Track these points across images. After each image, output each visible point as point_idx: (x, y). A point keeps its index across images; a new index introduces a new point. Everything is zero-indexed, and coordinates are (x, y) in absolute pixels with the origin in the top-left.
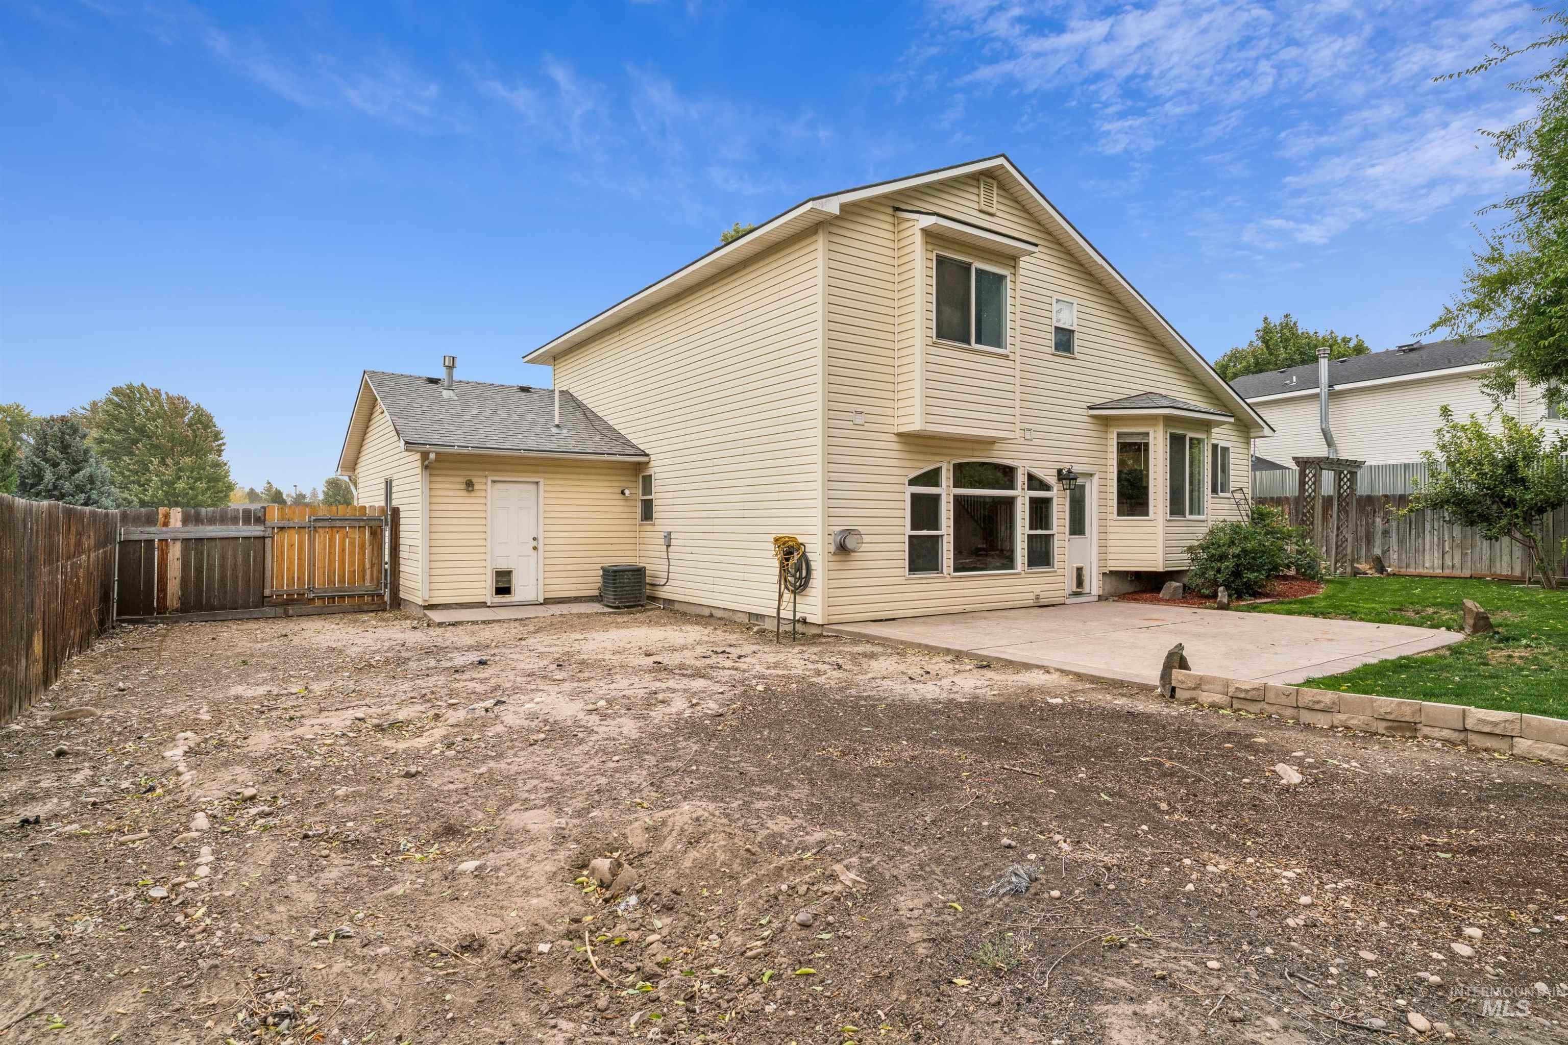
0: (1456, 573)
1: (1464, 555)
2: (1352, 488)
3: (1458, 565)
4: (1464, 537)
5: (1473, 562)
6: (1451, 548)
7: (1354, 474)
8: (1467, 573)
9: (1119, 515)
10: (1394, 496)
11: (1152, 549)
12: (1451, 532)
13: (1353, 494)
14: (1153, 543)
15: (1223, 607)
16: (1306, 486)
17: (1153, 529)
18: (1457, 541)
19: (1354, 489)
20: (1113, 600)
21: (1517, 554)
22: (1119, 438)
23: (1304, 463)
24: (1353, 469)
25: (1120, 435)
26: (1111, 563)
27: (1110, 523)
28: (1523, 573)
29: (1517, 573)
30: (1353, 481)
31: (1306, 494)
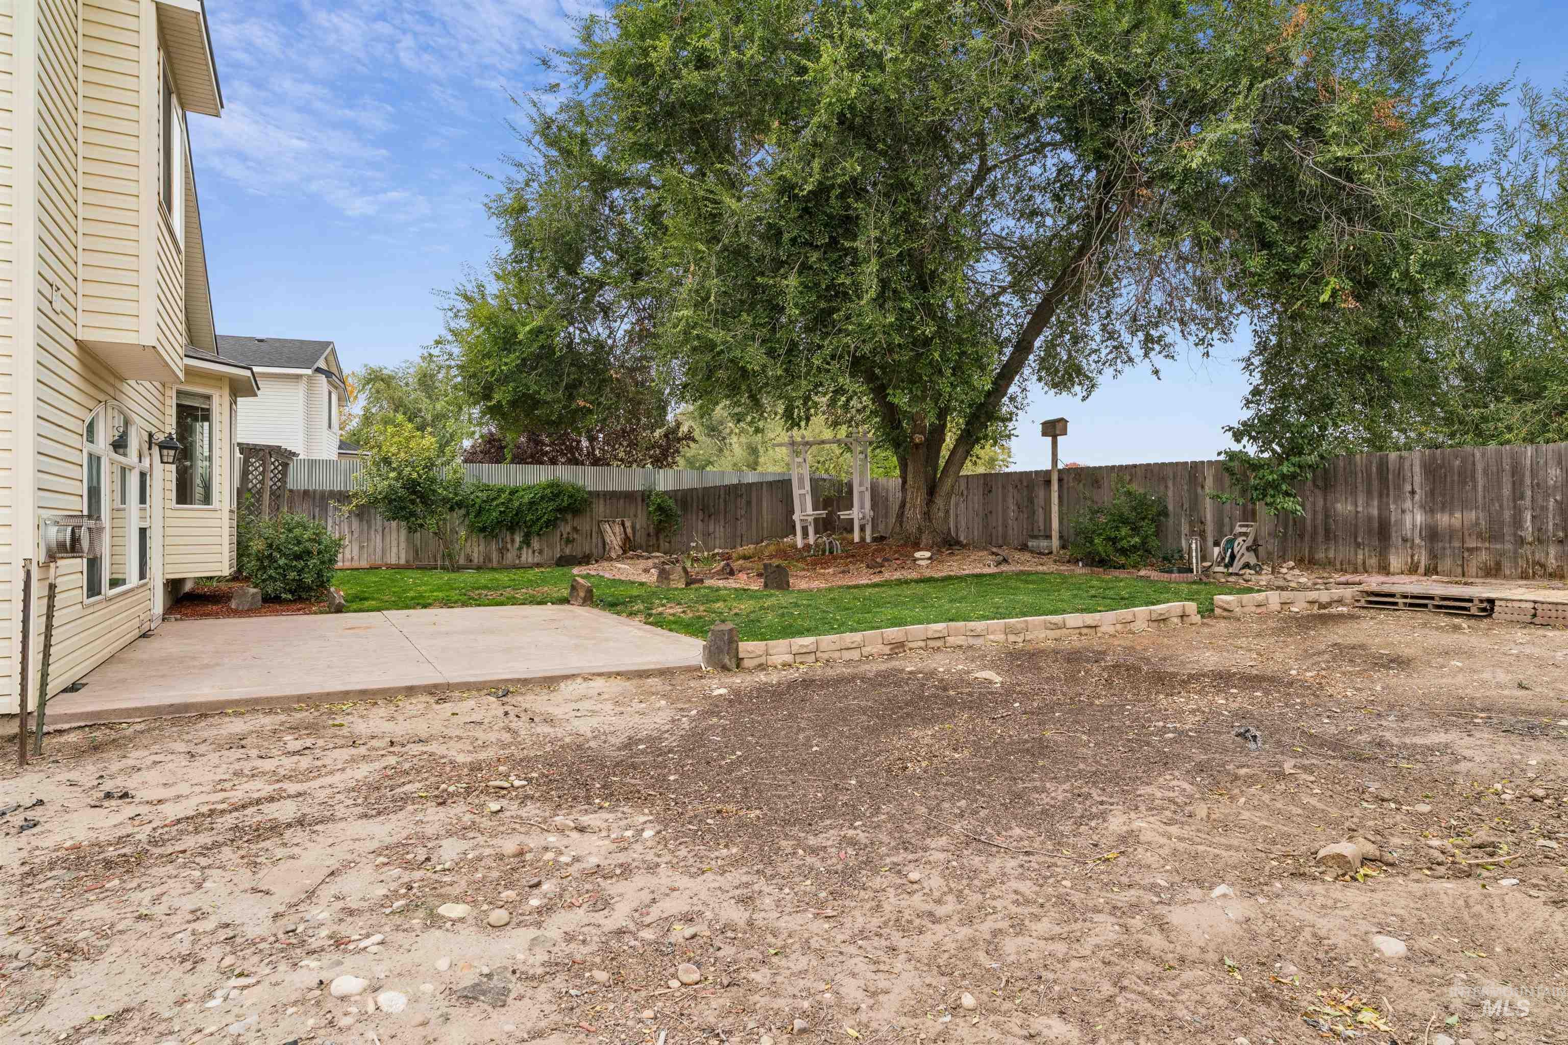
0: (355, 564)
1: (361, 548)
2: (283, 480)
3: (356, 558)
4: (361, 532)
5: (369, 556)
6: (350, 542)
7: (285, 465)
8: (364, 564)
9: (178, 502)
10: (298, 491)
11: (216, 549)
12: (350, 527)
13: (285, 487)
14: (217, 540)
15: (339, 610)
16: (250, 476)
17: (217, 523)
18: (356, 535)
19: (285, 482)
20: (176, 620)
21: (403, 545)
22: (177, 397)
23: (249, 451)
24: (286, 461)
25: (179, 393)
26: (169, 568)
27: (169, 513)
28: (407, 562)
29: (403, 561)
30: (284, 473)
31: (250, 485)
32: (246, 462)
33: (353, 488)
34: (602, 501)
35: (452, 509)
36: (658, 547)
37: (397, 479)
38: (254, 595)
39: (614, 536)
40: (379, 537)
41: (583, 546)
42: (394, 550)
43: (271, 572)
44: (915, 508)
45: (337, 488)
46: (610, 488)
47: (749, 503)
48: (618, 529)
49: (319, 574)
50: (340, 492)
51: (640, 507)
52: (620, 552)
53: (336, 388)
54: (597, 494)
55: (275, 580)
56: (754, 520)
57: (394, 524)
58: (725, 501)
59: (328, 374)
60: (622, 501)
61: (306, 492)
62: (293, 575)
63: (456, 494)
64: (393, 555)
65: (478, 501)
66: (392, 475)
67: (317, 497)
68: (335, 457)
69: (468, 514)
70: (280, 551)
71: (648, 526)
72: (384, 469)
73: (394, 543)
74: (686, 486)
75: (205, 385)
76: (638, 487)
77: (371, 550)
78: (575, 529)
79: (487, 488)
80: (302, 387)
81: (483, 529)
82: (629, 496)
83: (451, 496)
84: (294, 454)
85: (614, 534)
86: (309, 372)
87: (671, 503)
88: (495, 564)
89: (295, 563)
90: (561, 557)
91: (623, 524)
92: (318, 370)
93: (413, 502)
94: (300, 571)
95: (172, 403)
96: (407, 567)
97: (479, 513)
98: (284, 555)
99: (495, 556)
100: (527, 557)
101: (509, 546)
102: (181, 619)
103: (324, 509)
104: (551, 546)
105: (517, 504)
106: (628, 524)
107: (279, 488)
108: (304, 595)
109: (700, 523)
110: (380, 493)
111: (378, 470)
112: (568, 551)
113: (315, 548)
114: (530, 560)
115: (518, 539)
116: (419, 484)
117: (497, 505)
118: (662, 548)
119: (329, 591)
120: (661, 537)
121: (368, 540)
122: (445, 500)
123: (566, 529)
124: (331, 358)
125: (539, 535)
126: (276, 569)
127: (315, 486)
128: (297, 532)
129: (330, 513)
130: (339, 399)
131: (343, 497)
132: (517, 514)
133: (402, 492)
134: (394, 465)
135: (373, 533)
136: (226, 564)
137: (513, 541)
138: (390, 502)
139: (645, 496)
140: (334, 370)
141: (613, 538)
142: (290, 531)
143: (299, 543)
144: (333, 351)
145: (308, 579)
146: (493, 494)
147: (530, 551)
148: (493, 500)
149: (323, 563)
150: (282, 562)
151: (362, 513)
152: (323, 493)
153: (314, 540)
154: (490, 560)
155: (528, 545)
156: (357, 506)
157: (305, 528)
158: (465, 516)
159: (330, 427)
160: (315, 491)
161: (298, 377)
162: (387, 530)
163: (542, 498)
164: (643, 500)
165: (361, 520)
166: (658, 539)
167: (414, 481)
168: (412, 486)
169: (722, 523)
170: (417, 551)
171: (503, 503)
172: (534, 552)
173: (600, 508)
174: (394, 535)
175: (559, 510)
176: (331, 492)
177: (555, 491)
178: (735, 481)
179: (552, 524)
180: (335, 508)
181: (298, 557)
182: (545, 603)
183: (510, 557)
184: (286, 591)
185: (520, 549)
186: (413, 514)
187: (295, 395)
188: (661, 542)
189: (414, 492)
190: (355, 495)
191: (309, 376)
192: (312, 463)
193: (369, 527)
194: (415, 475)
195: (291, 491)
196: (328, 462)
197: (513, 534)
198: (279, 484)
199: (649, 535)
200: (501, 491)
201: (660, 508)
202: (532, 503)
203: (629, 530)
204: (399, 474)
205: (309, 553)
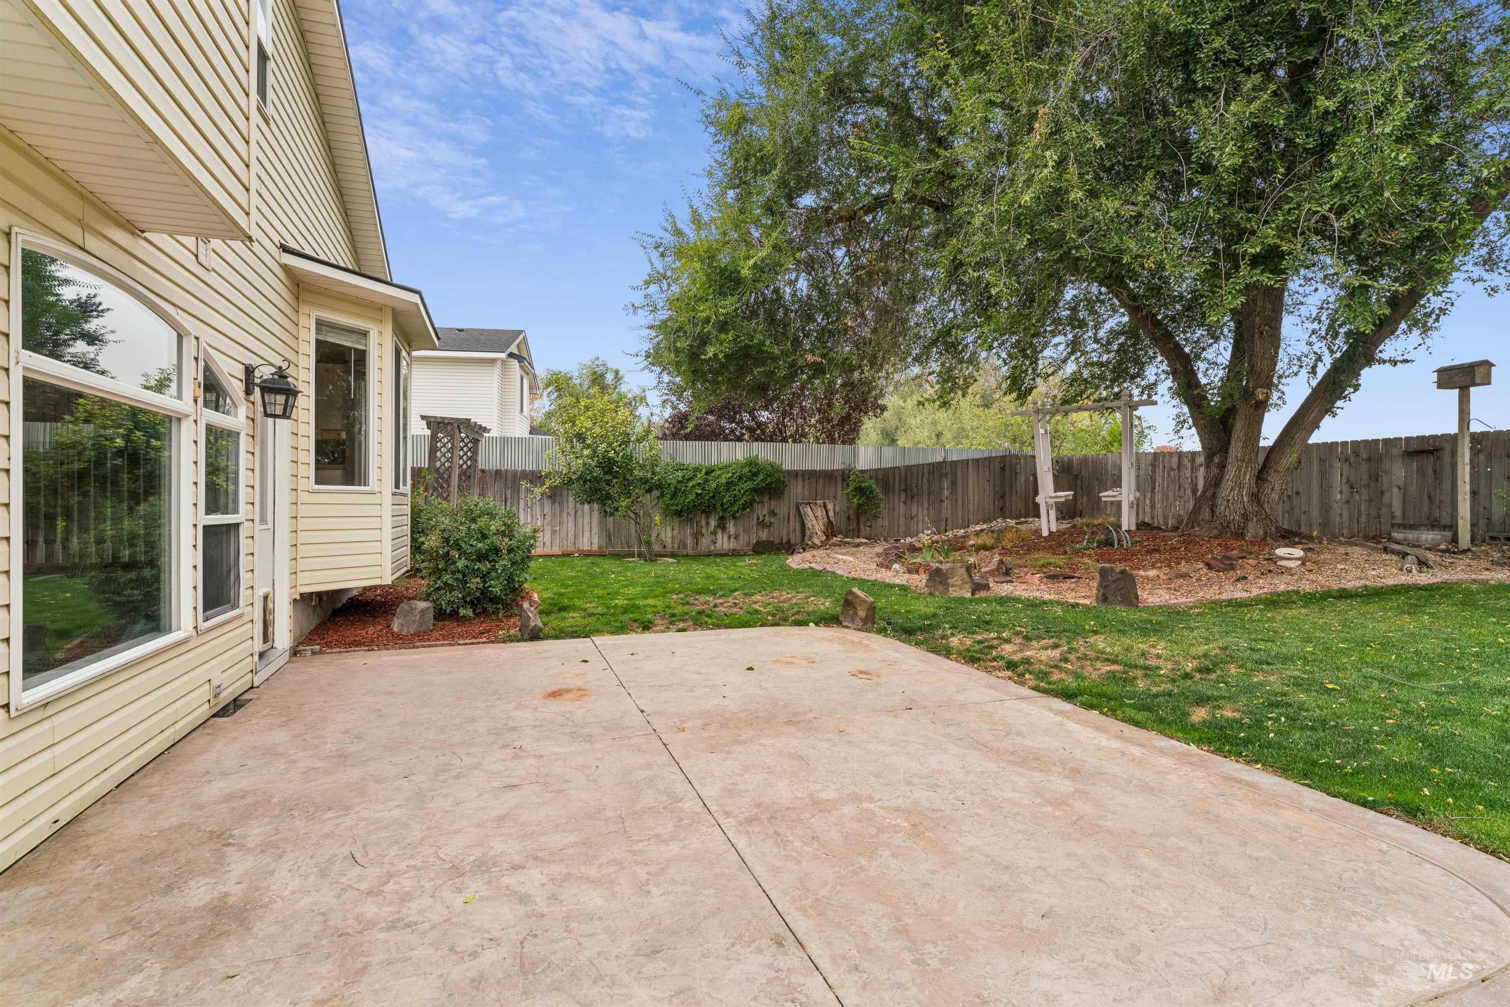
0: (547, 550)
1: (554, 532)
3: (548, 543)
4: (554, 515)
5: (561, 541)
6: (543, 526)
8: (556, 550)
9: (319, 483)
10: (490, 471)
11: (374, 547)
12: (542, 510)
13: (476, 467)
14: (374, 535)
15: (535, 636)
16: (438, 454)
17: (374, 510)
18: (548, 519)
19: (476, 461)
20: (314, 653)
21: (595, 530)
22: (318, 330)
23: (436, 424)
24: (477, 437)
25: (320, 324)
26: (303, 578)
27: (303, 497)
28: (600, 548)
29: (595, 548)
30: (475, 452)
31: (438, 464)
32: (434, 438)
33: (545, 468)
34: (800, 482)
35: (649, 491)
36: (859, 532)
37: (592, 458)
38: (423, 612)
39: (815, 521)
40: (571, 519)
41: (782, 532)
42: (587, 534)
43: (447, 577)
44: (1241, 488)
45: (529, 467)
46: (808, 467)
47: (954, 483)
48: (820, 512)
49: (510, 579)
50: (532, 472)
51: (839, 488)
52: (824, 538)
53: (528, 374)
54: (795, 474)
55: (451, 588)
56: (960, 502)
57: (586, 507)
58: (929, 481)
59: (520, 358)
60: (821, 481)
61: (498, 472)
62: (475, 583)
63: (654, 473)
64: (586, 540)
65: (674, 481)
66: (586, 452)
67: (509, 476)
68: (526, 434)
69: (662, 495)
70: (459, 549)
71: (848, 509)
72: (578, 446)
73: (587, 528)
74: (888, 463)
75: (360, 316)
76: (838, 466)
77: (564, 534)
78: (772, 513)
79: (681, 467)
80: (497, 370)
81: (679, 513)
82: (828, 476)
83: (649, 476)
84: (485, 430)
85: (816, 517)
86: (503, 356)
87: (872, 483)
88: (690, 550)
89: (478, 565)
90: (758, 543)
91: (825, 506)
92: (511, 355)
93: (608, 483)
94: (484, 577)
95: (309, 337)
96: (600, 554)
97: (674, 495)
98: (463, 554)
99: (689, 541)
100: (723, 543)
101: (704, 530)
102: (321, 652)
103: (516, 489)
104: (747, 531)
105: (714, 485)
106: (830, 506)
107: (469, 467)
108: (490, 608)
109: (902, 505)
110: (574, 473)
111: (572, 447)
112: (764, 536)
113: (504, 543)
114: (726, 546)
115: (713, 523)
116: (615, 462)
117: (693, 486)
118: (862, 533)
119: (521, 607)
120: (862, 519)
121: (561, 524)
122: (644, 481)
123: (762, 511)
124: (523, 347)
125: (734, 517)
126: (453, 573)
127: (507, 466)
128: (482, 521)
129: (522, 495)
130: (530, 388)
131: (536, 478)
132: (713, 497)
133: (597, 472)
134: (588, 442)
135: (565, 515)
136: (388, 567)
137: (708, 524)
138: (585, 483)
139: (844, 476)
140: (525, 355)
141: (814, 522)
142: (474, 520)
143: (484, 537)
144: (525, 338)
145: (496, 587)
146: (689, 474)
147: (726, 536)
148: (689, 480)
149: (514, 563)
150: (461, 564)
151: (554, 495)
152: (515, 473)
153: (503, 534)
154: (685, 546)
155: (724, 529)
156: (550, 488)
157: (492, 516)
158: (659, 498)
159: (522, 411)
160: (507, 471)
161: (493, 361)
162: (579, 513)
163: (740, 478)
164: (843, 480)
165: (553, 503)
166: (858, 523)
167: (609, 459)
168: (608, 465)
169: (926, 505)
170: (610, 536)
171: (699, 484)
172: (729, 537)
173: (796, 490)
174: (587, 520)
175: (755, 491)
176: (523, 472)
177: (753, 468)
178: (939, 459)
179: (749, 505)
180: (527, 490)
181: (481, 557)
182: (804, 623)
183: (705, 542)
184: (465, 603)
185: (714, 533)
186: (608, 496)
187: (491, 379)
188: (862, 526)
189: (610, 472)
190: (548, 475)
191: (503, 360)
192: (505, 441)
193: (561, 511)
194: (612, 454)
195: (483, 471)
196: (520, 440)
197: (707, 518)
198: (469, 463)
199: (849, 518)
200: (697, 470)
201: (860, 491)
202: (729, 484)
203: (831, 514)
204: (595, 452)
205: (497, 550)
